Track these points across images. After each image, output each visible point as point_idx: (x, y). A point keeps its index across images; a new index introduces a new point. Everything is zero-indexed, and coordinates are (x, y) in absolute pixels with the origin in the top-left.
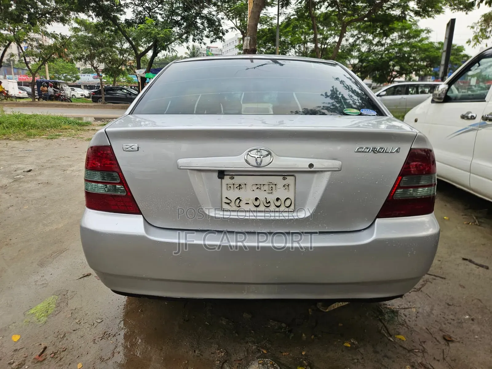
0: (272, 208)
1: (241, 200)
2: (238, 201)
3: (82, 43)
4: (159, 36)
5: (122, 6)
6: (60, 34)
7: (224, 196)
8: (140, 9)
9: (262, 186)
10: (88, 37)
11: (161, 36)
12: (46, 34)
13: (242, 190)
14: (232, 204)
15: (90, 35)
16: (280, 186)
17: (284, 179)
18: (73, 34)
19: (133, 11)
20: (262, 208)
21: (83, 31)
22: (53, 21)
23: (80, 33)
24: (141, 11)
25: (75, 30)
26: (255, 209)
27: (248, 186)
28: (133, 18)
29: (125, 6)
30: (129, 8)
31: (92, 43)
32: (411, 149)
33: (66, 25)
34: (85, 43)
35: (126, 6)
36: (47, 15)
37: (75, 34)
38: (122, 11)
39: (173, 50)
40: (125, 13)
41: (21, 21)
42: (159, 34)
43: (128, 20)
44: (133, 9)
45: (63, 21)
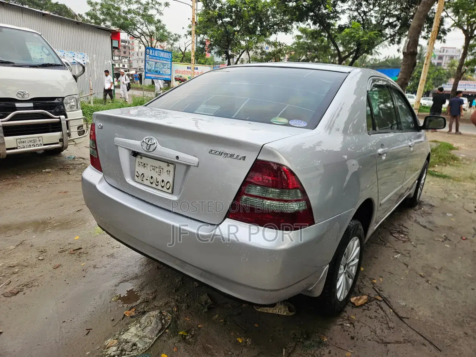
0: (159, 187)
1: (144, 176)
2: (143, 176)
3: (301, 49)
4: (363, 39)
5: (338, 13)
6: (279, 42)
7: (136, 170)
8: (356, 14)
9: (155, 168)
10: (307, 43)
11: (364, 39)
12: (269, 43)
13: (146, 168)
14: (140, 177)
15: (309, 41)
16: (165, 170)
17: (168, 166)
18: (296, 41)
19: (349, 16)
20: (154, 185)
21: (304, 38)
22: (279, 31)
23: (302, 40)
24: (356, 16)
25: (299, 37)
26: (150, 185)
27: (149, 166)
28: (346, 24)
29: (341, 12)
30: (345, 14)
31: (309, 48)
32: (257, 159)
33: (288, 34)
34: (304, 48)
35: (343, 12)
36: (275, 27)
37: (298, 41)
38: (338, 17)
39: (377, 52)
40: (340, 19)
41: (254, 33)
42: (363, 37)
43: (341, 25)
44: (349, 15)
45: (286, 30)
